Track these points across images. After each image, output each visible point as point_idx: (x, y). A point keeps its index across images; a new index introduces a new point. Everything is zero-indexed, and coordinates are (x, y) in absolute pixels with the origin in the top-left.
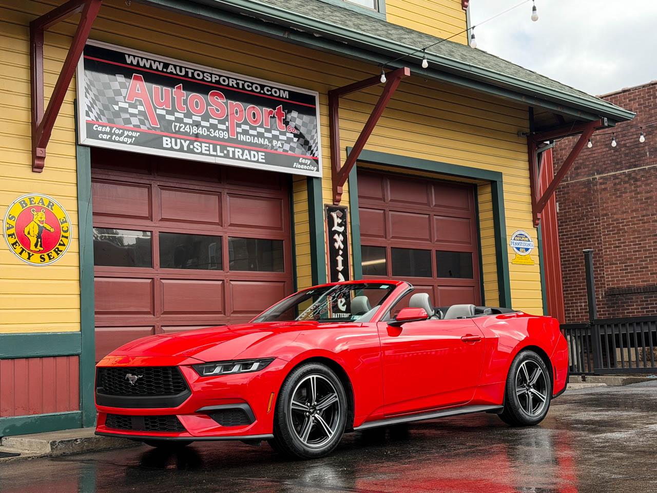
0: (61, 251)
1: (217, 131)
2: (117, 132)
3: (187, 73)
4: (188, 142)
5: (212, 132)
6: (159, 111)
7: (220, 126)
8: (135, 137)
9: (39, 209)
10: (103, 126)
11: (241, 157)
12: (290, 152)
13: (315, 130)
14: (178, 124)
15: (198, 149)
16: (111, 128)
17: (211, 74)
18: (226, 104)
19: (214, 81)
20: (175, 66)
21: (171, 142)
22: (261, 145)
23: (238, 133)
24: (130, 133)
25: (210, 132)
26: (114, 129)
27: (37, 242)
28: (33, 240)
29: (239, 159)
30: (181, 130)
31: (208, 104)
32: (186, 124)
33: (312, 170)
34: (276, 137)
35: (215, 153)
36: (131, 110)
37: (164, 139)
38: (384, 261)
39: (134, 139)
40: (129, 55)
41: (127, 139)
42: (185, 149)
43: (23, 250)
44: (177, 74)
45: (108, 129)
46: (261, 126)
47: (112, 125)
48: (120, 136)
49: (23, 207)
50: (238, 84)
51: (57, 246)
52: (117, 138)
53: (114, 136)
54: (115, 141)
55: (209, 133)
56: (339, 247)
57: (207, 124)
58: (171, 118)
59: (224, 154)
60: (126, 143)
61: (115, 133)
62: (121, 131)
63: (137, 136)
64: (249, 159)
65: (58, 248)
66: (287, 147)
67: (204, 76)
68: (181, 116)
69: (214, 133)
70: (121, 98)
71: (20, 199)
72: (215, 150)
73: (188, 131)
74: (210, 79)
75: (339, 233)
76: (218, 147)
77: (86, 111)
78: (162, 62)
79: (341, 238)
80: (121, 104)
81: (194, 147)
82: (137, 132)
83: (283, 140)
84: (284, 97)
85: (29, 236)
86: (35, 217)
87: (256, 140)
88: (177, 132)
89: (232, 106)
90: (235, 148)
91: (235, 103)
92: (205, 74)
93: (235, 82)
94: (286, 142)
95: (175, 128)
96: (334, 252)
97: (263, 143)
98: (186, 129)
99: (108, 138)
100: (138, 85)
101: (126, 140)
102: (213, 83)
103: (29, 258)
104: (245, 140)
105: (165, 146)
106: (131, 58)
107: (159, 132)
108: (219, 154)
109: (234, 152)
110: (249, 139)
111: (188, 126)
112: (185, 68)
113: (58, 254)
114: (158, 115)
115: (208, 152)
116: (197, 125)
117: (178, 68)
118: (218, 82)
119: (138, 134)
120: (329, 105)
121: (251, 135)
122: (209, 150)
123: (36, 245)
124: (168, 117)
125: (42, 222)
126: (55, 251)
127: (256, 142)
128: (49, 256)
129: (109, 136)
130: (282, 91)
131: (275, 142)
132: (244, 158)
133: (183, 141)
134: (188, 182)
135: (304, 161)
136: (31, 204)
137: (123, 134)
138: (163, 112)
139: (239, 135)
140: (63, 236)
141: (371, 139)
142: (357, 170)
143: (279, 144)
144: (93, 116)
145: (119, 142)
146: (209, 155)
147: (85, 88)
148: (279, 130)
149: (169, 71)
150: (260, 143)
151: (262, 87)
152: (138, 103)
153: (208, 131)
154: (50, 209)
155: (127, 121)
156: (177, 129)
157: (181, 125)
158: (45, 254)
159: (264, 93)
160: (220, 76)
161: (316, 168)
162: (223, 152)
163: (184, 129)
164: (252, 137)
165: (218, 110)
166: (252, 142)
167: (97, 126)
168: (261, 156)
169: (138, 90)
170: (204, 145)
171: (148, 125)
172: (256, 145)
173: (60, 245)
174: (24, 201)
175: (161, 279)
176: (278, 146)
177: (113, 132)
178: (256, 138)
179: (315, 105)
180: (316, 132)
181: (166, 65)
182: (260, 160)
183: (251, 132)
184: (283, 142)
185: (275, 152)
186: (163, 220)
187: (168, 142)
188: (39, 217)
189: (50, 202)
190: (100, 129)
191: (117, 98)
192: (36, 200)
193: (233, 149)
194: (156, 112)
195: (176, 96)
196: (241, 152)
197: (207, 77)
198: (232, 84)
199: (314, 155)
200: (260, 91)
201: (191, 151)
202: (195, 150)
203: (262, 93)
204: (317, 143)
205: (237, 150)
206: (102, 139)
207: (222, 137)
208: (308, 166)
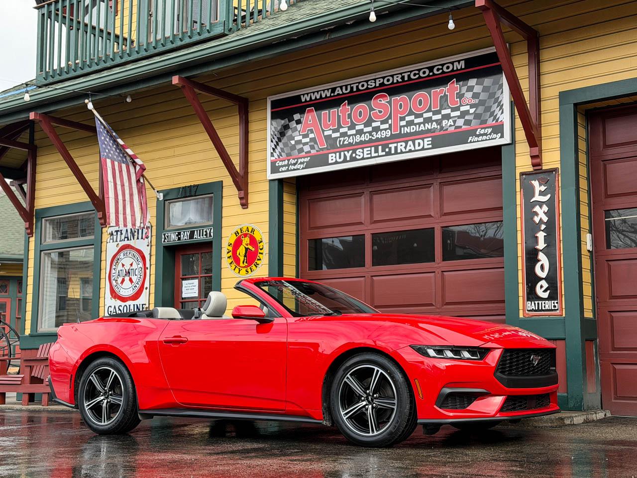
0: (258, 265)
1: (379, 132)
2: (293, 162)
3: (352, 88)
4: (351, 152)
5: (375, 135)
6: (326, 133)
7: (382, 127)
8: (307, 162)
9: (245, 235)
10: (282, 161)
11: (404, 150)
12: (464, 127)
14: (343, 139)
15: (359, 156)
16: (289, 160)
17: (375, 80)
18: (390, 103)
19: (377, 85)
20: (341, 87)
21: (336, 157)
22: (429, 131)
23: (401, 127)
24: (302, 160)
25: (373, 136)
27: (244, 259)
28: (242, 258)
29: (402, 152)
30: (346, 143)
31: (371, 109)
32: (349, 136)
33: (494, 139)
34: (447, 117)
35: (376, 154)
36: (305, 140)
37: (330, 155)
39: (305, 163)
40: (304, 95)
41: (299, 165)
42: (348, 159)
43: (236, 267)
44: (343, 94)
45: (286, 162)
46: (429, 110)
47: (289, 158)
48: (295, 164)
49: (237, 236)
50: (403, 78)
51: (256, 261)
52: (292, 167)
53: (290, 166)
54: (291, 170)
55: (371, 137)
56: (541, 219)
57: (370, 129)
58: (337, 135)
59: (386, 152)
60: (299, 169)
62: (296, 160)
63: (308, 160)
64: (413, 149)
65: (256, 263)
66: (460, 122)
68: (346, 130)
69: (376, 135)
70: (297, 133)
71: (235, 231)
72: (376, 151)
73: (352, 141)
74: (374, 85)
75: (541, 204)
76: (380, 148)
77: (271, 153)
78: (330, 89)
79: (545, 208)
80: (297, 138)
81: (356, 155)
82: (307, 157)
83: (455, 117)
84: (459, 68)
85: (239, 256)
86: (243, 241)
87: (422, 127)
88: (341, 146)
89: (396, 101)
90: (397, 143)
91: (398, 98)
92: (369, 83)
93: (400, 76)
94: (459, 117)
97: (430, 128)
98: (349, 141)
99: (285, 169)
100: (310, 117)
102: (378, 87)
103: (239, 273)
104: (409, 131)
105: (330, 161)
106: (306, 96)
107: (325, 152)
108: (380, 154)
109: (396, 148)
110: (413, 129)
111: (351, 137)
112: (350, 84)
113: (256, 267)
115: (369, 156)
116: (360, 132)
117: (344, 88)
118: (382, 84)
119: (309, 158)
121: (415, 125)
122: (371, 154)
123: (243, 262)
124: (334, 135)
125: (247, 245)
126: (255, 265)
127: (422, 129)
128: (251, 269)
129: (287, 167)
130: (456, 64)
131: (444, 122)
132: (407, 150)
133: (346, 153)
135: (483, 131)
136: (241, 232)
138: (330, 132)
139: (402, 129)
140: (260, 253)
143: (451, 122)
144: (275, 156)
145: (294, 170)
146: (371, 158)
147: (271, 134)
148: (450, 108)
149: (336, 94)
150: (426, 129)
151: (431, 69)
152: (309, 132)
153: (370, 136)
154: (252, 234)
155: (301, 151)
156: (341, 144)
157: (345, 138)
158: (249, 268)
159: (434, 74)
160: (384, 78)
161: (500, 134)
163: (347, 141)
164: (417, 126)
165: (380, 112)
166: (417, 130)
167: (278, 162)
168: (427, 142)
169: (310, 121)
170: (365, 150)
171: (317, 148)
172: (422, 132)
173: (258, 260)
174: (237, 231)
176: (449, 125)
177: (290, 163)
178: (422, 125)
180: (502, 92)
181: (333, 90)
182: (426, 147)
183: (417, 121)
184: (456, 119)
186: (375, 221)
187: (334, 158)
188: (246, 241)
189: (253, 229)
190: (281, 164)
191: (294, 134)
192: (244, 230)
193: (395, 145)
194: (323, 134)
195: (341, 114)
196: (404, 144)
197: (371, 84)
198: (397, 80)
199: (497, 121)
200: (429, 74)
201: (353, 159)
202: (358, 157)
203: (431, 76)
204: (503, 105)
205: (399, 144)
206: (282, 172)
207: (384, 136)
208: (489, 136)
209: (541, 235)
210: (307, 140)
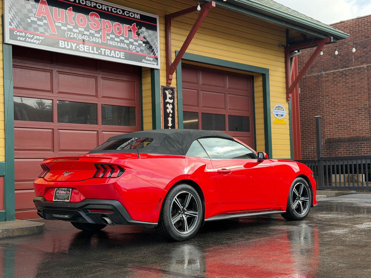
1: (94, 38)
2: (30, 36)
4: (75, 44)
5: (91, 38)
6: (57, 24)
7: (96, 35)
8: (41, 40)
10: (20, 32)
11: (109, 55)
12: (140, 53)
13: (156, 39)
14: (69, 33)
15: (82, 49)
16: (26, 34)
18: (100, 21)
19: (92, 6)
21: (65, 44)
22: (123, 48)
23: (108, 39)
24: (38, 37)
25: (90, 38)
26: (27, 34)
29: (108, 56)
30: (71, 36)
31: (89, 21)
32: (74, 33)
33: (154, 64)
34: (132, 43)
35: (93, 52)
36: (39, 23)
37: (60, 41)
38: (197, 120)
39: (40, 41)
42: (74, 48)
44: (69, 1)
45: (24, 34)
46: (122, 36)
47: (26, 32)
48: (31, 38)
50: (108, 9)
52: (30, 40)
53: (28, 39)
54: (28, 42)
55: (89, 39)
56: (170, 112)
57: (88, 33)
58: (66, 28)
59: (99, 53)
60: (35, 43)
61: (28, 37)
62: (32, 36)
63: (43, 39)
64: (115, 56)
66: (138, 49)
67: (86, 3)
68: (71, 27)
69: (92, 39)
70: (32, 15)
72: (93, 50)
73: (76, 37)
74: (90, 5)
75: (170, 103)
76: (95, 48)
77: (9, 22)
79: (171, 106)
80: (32, 19)
81: (79, 47)
82: (42, 36)
84: (137, 18)
87: (119, 45)
88: (68, 38)
89: (104, 23)
90: (106, 49)
91: (106, 21)
93: (106, 7)
94: (138, 46)
95: (67, 35)
96: (166, 115)
97: (123, 47)
99: (23, 40)
100: (43, 7)
101: (35, 41)
104: (112, 44)
105: (60, 46)
107: (56, 37)
108: (95, 52)
109: (105, 52)
110: (114, 44)
111: (76, 34)
114: (56, 26)
115: (88, 51)
116: (82, 33)
118: (95, 7)
119: (43, 38)
120: (165, 24)
121: (116, 41)
122: (89, 50)
124: (63, 28)
127: (119, 46)
129: (24, 39)
130: (136, 14)
131: (131, 46)
132: (111, 55)
133: (72, 43)
134: (76, 69)
135: (149, 58)
137: (33, 37)
138: (60, 25)
139: (108, 41)
141: (190, 46)
142: (182, 65)
143: (134, 47)
144: (13, 26)
145: (30, 42)
146: (89, 53)
147: (9, 7)
148: (134, 39)
150: (121, 46)
151: (124, 11)
152: (43, 18)
153: (88, 38)
155: (36, 29)
156: (69, 36)
157: (71, 33)
159: (125, 15)
160: (97, 3)
161: (156, 63)
162: (98, 51)
163: (73, 36)
164: (117, 43)
165: (95, 25)
166: (117, 45)
167: (17, 32)
168: (122, 55)
169: (44, 10)
170: (86, 46)
171: (50, 32)
175: (58, 129)
176: (133, 49)
177: (27, 36)
178: (119, 43)
179: (156, 24)
180: (157, 41)
182: (122, 57)
183: (116, 39)
184: (136, 46)
185: (131, 52)
186: (60, 93)
187: (63, 44)
190: (18, 34)
191: (30, 15)
193: (104, 50)
194: (55, 24)
195: (68, 15)
196: (109, 51)
197: (88, 3)
198: (104, 9)
199: (155, 55)
200: (122, 14)
201: (77, 50)
202: (80, 49)
203: (123, 15)
204: (157, 47)
205: (107, 50)
206: (20, 40)
207: (97, 42)
208: (152, 62)
209: (170, 119)
210: (42, 23)
